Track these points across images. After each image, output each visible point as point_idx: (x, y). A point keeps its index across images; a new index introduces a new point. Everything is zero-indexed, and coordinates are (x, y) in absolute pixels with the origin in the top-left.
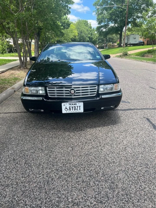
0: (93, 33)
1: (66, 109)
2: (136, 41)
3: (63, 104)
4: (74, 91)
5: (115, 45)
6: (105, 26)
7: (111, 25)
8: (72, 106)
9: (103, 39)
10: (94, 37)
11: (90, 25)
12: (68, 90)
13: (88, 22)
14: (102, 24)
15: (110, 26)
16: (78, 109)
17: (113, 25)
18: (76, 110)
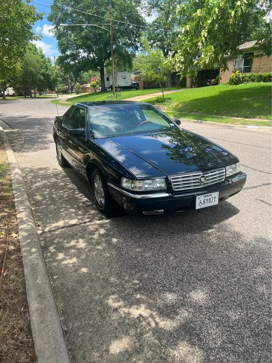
0: (49, 67)
1: (201, 203)
2: (127, 83)
3: (197, 197)
4: (204, 178)
5: (87, 86)
6: (74, 56)
7: (83, 54)
8: (207, 198)
9: (64, 76)
10: (51, 74)
11: (41, 52)
12: (198, 179)
13: (37, 47)
14: (68, 53)
15: (80, 57)
16: (213, 201)
17: (85, 55)
18: (211, 203)
